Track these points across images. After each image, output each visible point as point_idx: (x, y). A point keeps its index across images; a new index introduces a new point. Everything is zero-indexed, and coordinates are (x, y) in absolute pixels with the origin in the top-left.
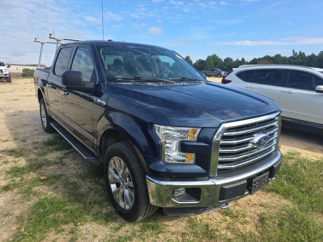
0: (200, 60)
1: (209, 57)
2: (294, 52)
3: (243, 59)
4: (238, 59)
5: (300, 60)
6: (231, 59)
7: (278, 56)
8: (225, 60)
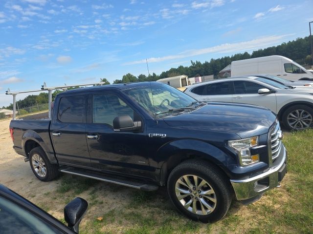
0: (116, 80)
1: (124, 77)
2: (192, 62)
3: (154, 74)
4: (149, 75)
5: (199, 68)
6: (144, 75)
7: (181, 67)
8: (139, 77)
